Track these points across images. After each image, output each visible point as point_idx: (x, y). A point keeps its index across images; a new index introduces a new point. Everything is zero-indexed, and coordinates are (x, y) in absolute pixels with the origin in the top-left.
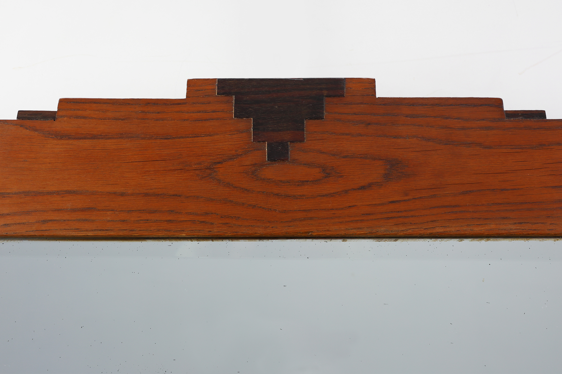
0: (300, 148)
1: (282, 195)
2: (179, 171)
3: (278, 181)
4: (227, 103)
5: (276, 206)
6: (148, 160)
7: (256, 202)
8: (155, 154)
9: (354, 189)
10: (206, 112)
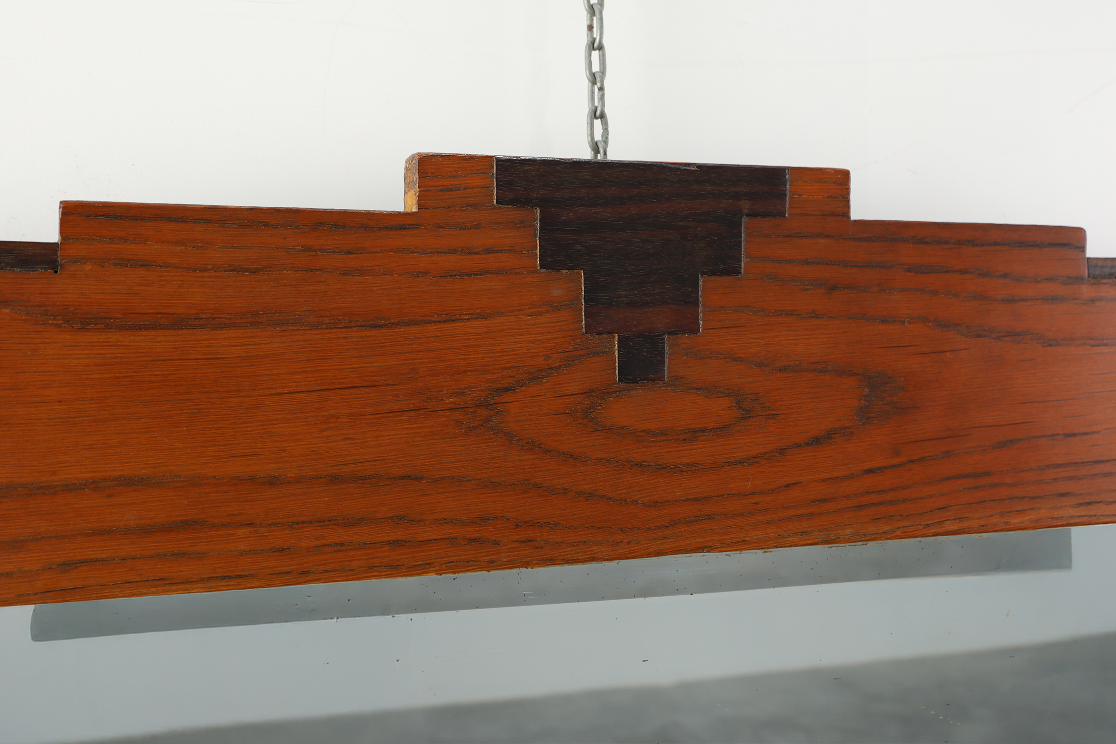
0: (690, 348)
1: (650, 465)
2: (412, 413)
3: (641, 431)
4: (520, 227)
5: (636, 493)
6: (333, 387)
7: (594, 486)
8: (349, 370)
9: (798, 446)
10: (470, 253)
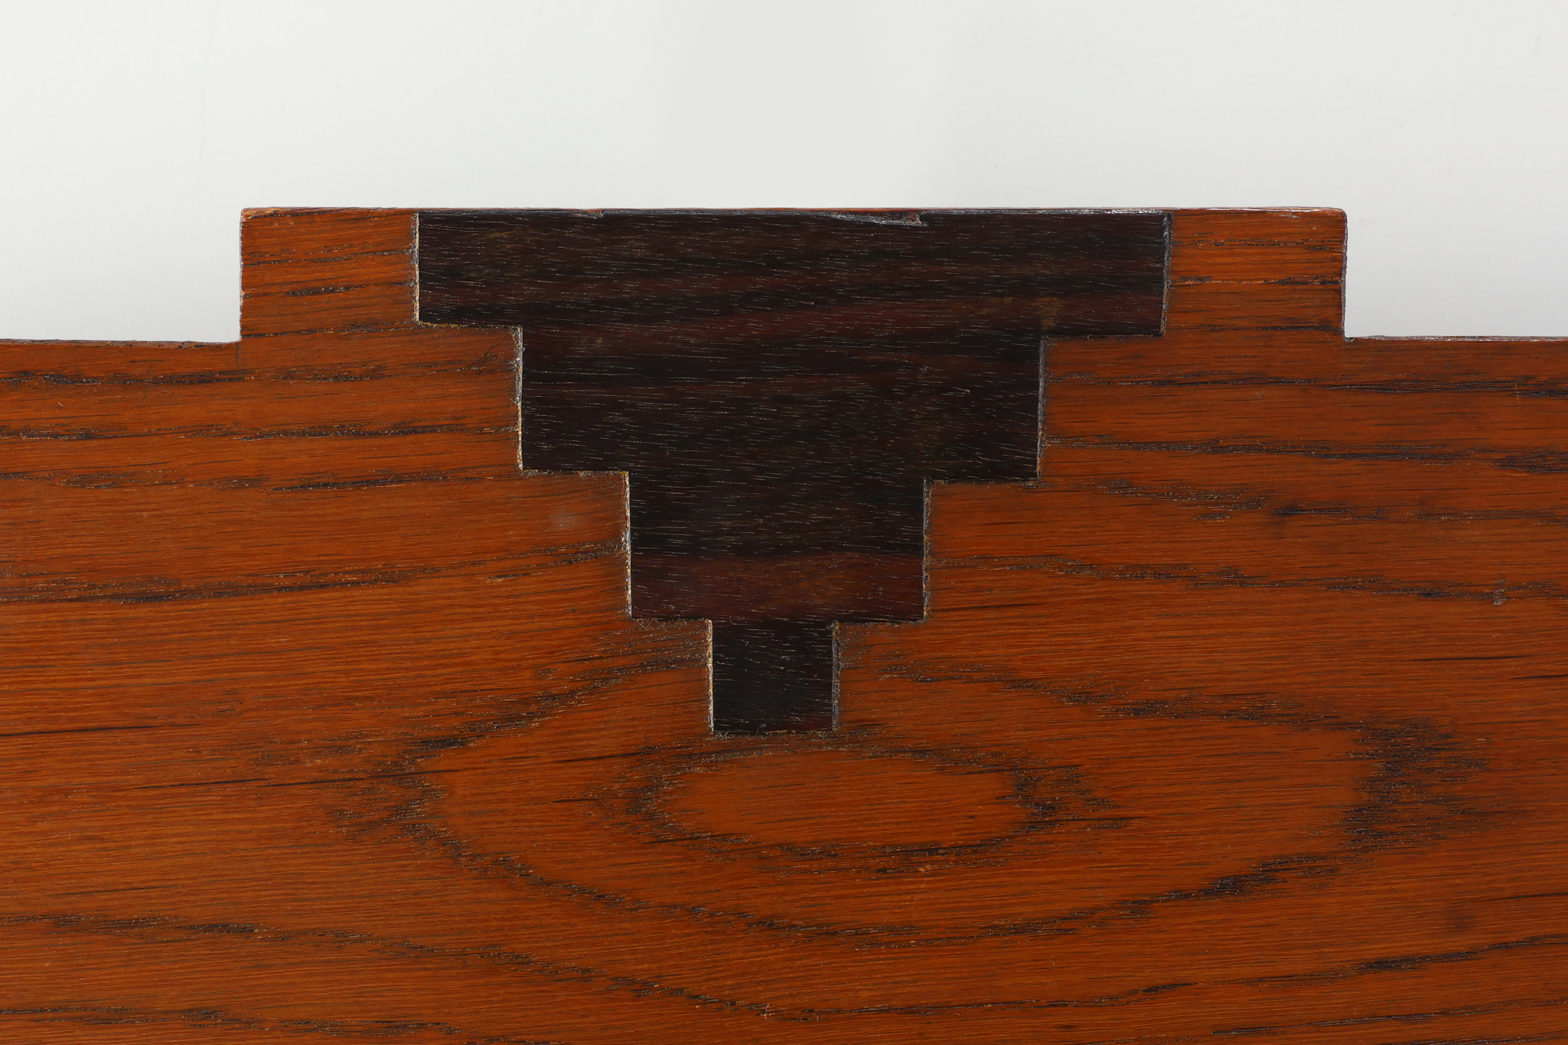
0: (899, 656)
1: (795, 926)
2: (230, 789)
3: (772, 847)
4: (479, 373)
5: (760, 988)
6: (56, 727)
7: (654, 966)
8: (89, 691)
9: (1183, 895)
10: (358, 434)
